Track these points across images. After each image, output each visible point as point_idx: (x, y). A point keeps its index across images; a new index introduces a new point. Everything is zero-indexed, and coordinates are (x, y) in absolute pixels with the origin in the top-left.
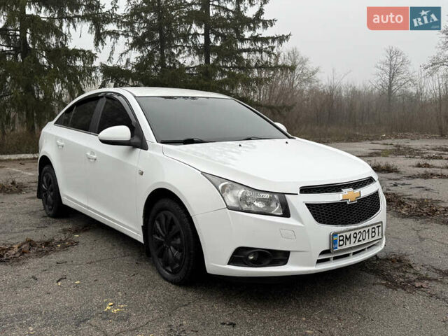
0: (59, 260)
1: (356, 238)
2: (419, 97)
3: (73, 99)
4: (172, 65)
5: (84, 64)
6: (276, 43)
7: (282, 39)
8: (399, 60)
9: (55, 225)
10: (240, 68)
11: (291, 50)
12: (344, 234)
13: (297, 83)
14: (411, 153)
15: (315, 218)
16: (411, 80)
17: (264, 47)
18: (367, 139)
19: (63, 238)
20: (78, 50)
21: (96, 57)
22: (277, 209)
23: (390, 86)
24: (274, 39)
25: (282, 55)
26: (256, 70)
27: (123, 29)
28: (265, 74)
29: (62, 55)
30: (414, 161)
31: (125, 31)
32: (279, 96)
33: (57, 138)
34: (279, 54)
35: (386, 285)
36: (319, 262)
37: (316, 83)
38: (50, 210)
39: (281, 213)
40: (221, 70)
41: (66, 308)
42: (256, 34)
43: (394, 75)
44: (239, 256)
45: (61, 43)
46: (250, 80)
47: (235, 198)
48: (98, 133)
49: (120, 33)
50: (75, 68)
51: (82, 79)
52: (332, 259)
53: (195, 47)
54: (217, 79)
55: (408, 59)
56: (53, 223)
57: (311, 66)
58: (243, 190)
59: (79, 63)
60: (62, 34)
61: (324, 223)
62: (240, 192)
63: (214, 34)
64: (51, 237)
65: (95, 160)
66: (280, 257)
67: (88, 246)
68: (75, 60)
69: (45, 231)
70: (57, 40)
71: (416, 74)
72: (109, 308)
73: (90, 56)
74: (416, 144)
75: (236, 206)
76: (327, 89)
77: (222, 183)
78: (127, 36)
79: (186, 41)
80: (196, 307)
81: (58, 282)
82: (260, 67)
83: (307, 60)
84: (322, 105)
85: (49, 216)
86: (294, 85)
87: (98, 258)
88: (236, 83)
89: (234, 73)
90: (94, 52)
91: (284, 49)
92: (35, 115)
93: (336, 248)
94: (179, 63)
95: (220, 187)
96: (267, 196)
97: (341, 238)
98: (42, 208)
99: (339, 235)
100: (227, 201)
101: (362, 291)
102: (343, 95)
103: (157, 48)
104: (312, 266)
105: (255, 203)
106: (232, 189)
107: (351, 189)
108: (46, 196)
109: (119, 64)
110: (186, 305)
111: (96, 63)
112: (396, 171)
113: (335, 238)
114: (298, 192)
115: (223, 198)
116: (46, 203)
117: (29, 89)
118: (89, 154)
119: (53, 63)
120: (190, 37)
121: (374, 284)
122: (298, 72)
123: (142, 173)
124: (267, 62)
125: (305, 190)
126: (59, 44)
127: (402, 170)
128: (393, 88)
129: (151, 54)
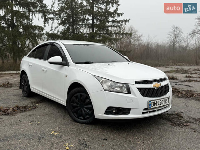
0: (30, 114)
1: (159, 103)
2: (187, 48)
3: (34, 47)
4: (77, 33)
5: (39, 32)
6: (123, 23)
7: (126, 21)
8: (178, 31)
9: (27, 100)
10: (107, 34)
11: (130, 26)
12: (154, 101)
13: (132, 41)
14: (183, 71)
15: (141, 94)
16: (183, 40)
17: (118, 25)
18: (164, 66)
19: (32, 105)
20: (36, 26)
21: (44, 29)
22: (125, 90)
23: (174, 42)
24: (122, 21)
25: (126, 29)
26: (114, 35)
27: (56, 17)
28: (118, 37)
29: (29, 28)
30: (185, 75)
31: (57, 18)
32: (125, 47)
33: (29, 62)
34: (125, 28)
35: (171, 124)
36: (143, 113)
37: (141, 41)
38: (25, 94)
39: (127, 92)
40: (99, 35)
41: (34, 133)
42: (115, 19)
43: (176, 38)
44: (109, 110)
45: (29, 23)
46: (112, 39)
47: (107, 86)
48: (48, 60)
49: (55, 18)
50: (35, 34)
51: (38, 38)
52: (149, 112)
53: (88, 25)
54: (97, 39)
55: (182, 31)
56: (27, 99)
57: (139, 34)
58: (111, 83)
59: (37, 31)
60: (29, 19)
61: (145, 97)
62: (109, 83)
63: (96, 19)
64: (26, 105)
65: (46, 71)
66: (126, 111)
67: (42, 108)
68: (35, 30)
69: (24, 102)
70: (27, 21)
71: (186, 37)
72: (53, 133)
73: (41, 29)
74: (186, 68)
75: (108, 89)
76: (146, 44)
77: (102, 79)
78: (58, 20)
79: (84, 22)
80: (90, 133)
81: (30, 122)
82: (117, 34)
83: (137, 31)
84: (144, 51)
85: (25, 96)
86: (131, 42)
87: (47, 113)
88: (106, 40)
89: (105, 36)
90: (43, 27)
91: (127, 26)
92: (17, 54)
93: (150, 107)
94: (81, 32)
95: (101, 81)
96: (121, 85)
97: (153, 103)
98: (22, 93)
99: (152, 102)
100: (104, 87)
101: (161, 127)
102: (153, 47)
103: (71, 25)
104: (140, 115)
105: (116, 88)
106: (106, 82)
107: (157, 82)
108: (24, 88)
109: (54, 32)
110: (86, 132)
111: (44, 32)
112: (176, 79)
113: (150, 103)
114: (134, 83)
115: (102, 86)
116: (23, 91)
117: (14, 43)
118: (43, 69)
119: (25, 31)
120: (86, 20)
121: (166, 124)
122: (133, 36)
123: (67, 76)
124: (119, 31)
125: (137, 82)
126: (28, 23)
127: (179, 79)
128: (175, 43)
129: (68, 28)
